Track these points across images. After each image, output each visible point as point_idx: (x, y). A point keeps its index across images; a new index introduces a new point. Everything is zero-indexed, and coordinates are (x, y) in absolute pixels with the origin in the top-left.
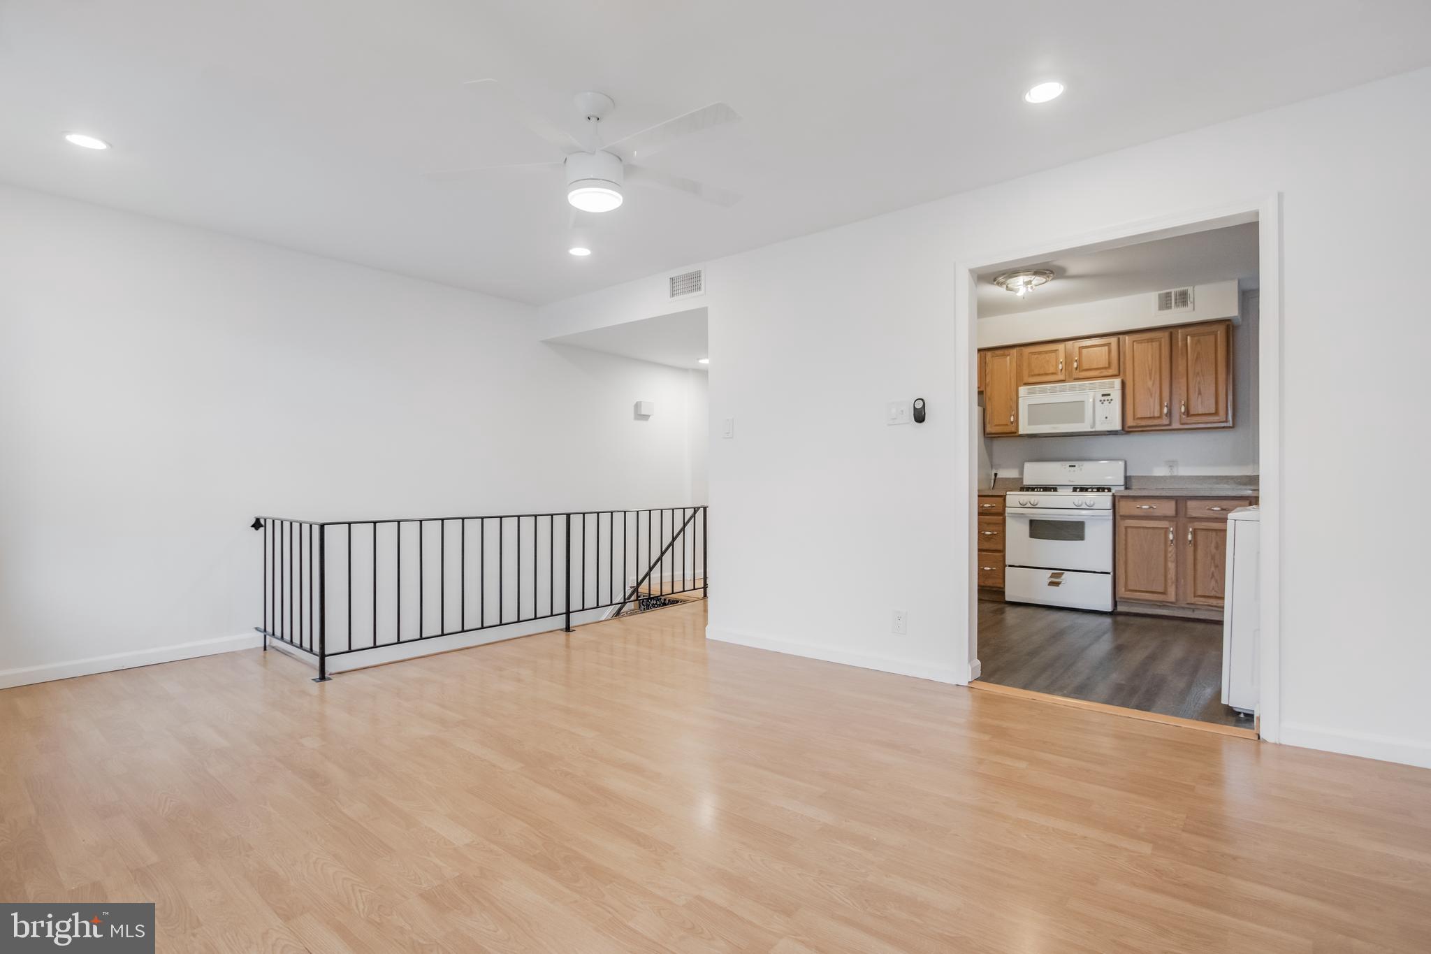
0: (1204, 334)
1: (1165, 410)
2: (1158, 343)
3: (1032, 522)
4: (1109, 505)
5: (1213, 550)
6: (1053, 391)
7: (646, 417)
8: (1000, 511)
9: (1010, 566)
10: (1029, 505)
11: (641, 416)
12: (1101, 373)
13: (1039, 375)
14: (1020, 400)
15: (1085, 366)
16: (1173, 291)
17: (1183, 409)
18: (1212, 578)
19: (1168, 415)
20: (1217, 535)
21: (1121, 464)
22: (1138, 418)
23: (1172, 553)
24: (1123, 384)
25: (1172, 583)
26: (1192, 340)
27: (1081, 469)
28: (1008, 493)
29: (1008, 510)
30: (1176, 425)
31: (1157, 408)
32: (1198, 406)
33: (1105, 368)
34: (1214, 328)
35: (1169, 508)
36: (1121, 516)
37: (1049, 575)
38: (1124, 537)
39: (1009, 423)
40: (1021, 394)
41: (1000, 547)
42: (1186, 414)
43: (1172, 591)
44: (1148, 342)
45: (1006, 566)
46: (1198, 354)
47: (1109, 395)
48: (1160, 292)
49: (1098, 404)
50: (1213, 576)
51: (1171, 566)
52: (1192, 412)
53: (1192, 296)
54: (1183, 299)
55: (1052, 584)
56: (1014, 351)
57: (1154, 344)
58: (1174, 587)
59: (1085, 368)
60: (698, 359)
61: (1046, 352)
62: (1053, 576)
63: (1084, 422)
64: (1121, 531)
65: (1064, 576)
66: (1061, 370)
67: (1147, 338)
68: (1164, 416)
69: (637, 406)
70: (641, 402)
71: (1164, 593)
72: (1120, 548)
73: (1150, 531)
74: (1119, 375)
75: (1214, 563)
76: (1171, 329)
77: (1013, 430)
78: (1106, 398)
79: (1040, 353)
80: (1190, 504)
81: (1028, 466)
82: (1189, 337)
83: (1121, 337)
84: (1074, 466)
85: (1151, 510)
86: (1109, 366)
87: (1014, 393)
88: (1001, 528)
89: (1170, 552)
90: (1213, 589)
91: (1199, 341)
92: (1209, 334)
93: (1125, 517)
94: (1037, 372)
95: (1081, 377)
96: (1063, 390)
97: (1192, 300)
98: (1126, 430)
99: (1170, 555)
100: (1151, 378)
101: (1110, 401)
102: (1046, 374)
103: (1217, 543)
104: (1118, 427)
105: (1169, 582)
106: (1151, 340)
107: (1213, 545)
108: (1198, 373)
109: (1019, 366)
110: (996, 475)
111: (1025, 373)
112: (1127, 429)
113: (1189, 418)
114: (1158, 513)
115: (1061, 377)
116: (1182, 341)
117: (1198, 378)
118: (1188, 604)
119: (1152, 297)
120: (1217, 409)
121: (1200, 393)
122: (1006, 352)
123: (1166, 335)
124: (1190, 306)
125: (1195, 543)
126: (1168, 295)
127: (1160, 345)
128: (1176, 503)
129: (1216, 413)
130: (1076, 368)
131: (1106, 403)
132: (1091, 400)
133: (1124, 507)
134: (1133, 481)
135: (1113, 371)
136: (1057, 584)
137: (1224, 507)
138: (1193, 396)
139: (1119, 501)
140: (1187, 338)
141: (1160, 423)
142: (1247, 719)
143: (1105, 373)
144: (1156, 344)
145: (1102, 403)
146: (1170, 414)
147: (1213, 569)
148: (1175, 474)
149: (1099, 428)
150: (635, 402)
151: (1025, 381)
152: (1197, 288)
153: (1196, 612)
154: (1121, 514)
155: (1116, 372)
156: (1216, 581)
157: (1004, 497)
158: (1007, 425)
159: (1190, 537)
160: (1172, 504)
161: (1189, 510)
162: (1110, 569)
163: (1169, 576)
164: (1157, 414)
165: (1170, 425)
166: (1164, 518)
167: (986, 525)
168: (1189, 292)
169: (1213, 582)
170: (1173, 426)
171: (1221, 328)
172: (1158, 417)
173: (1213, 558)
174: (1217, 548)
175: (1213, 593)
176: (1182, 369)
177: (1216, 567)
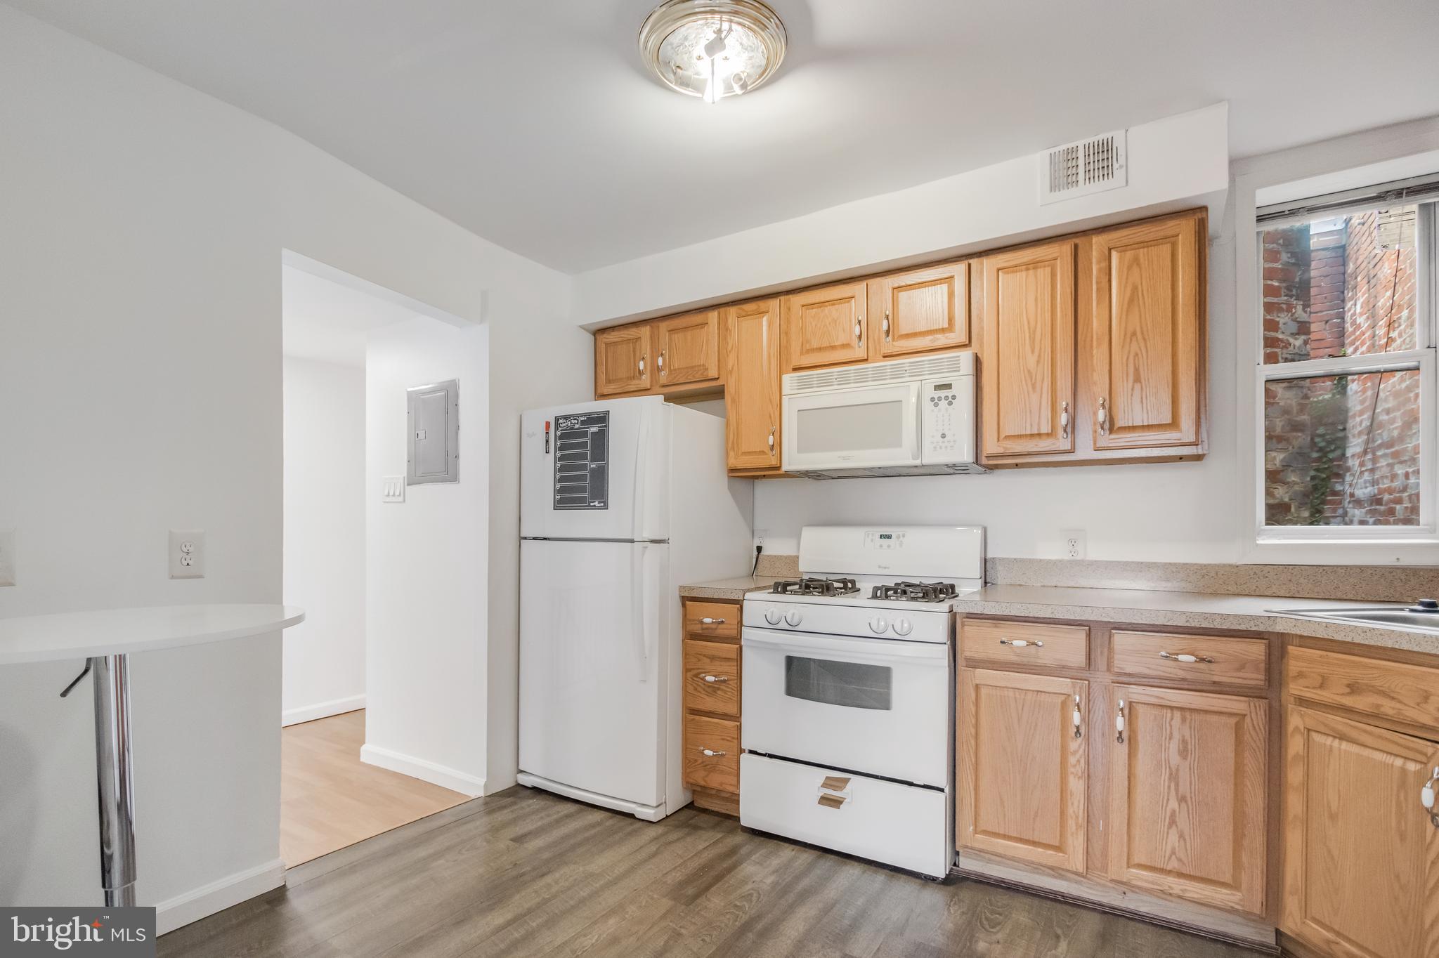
0: (1145, 244)
1: (1063, 419)
2: (1048, 270)
3: (790, 661)
4: (942, 634)
5: (1175, 759)
6: (843, 381)
8: (734, 633)
9: (751, 752)
10: (783, 625)
12: (933, 341)
13: (820, 349)
14: (785, 399)
15: (904, 328)
16: (1080, 144)
17: (1101, 415)
18: (1170, 826)
19: (1069, 430)
20: (1184, 720)
21: (978, 532)
22: (1007, 437)
23: (1078, 756)
24: (978, 362)
25: (1078, 826)
26: (1121, 260)
27: (901, 545)
28: (748, 596)
29: (747, 633)
30: (1085, 453)
31: (1046, 413)
32: (1132, 411)
33: (943, 330)
34: (1170, 227)
35: (1071, 647)
36: (967, 660)
37: (822, 781)
38: (973, 709)
39: (767, 450)
40: (786, 389)
41: (732, 709)
42: (1107, 426)
43: (1076, 843)
44: (1027, 269)
45: (742, 751)
46: (1135, 288)
47: (949, 386)
48: (1052, 151)
49: (927, 405)
50: (1173, 822)
51: (1076, 786)
52: (1120, 423)
53: (1122, 152)
54: (1103, 160)
55: (825, 800)
56: (774, 304)
57: (1040, 271)
58: (1081, 838)
59: (904, 332)
61: (832, 302)
62: (828, 783)
63: (900, 446)
64: (966, 693)
65: (849, 786)
66: (860, 337)
67: (1025, 260)
68: (1061, 432)
71: (1058, 849)
72: (964, 733)
73: (1030, 700)
74: (968, 345)
75: (1177, 790)
76: (1076, 235)
77: (774, 462)
78: (943, 393)
79: (821, 304)
80: (1120, 639)
81: (809, 535)
82: (1115, 254)
83: (974, 262)
84: (889, 537)
85: (1033, 649)
86: (951, 327)
87: (775, 388)
88: (734, 670)
89: (1075, 752)
90: (1173, 853)
91: (1136, 260)
92: (1158, 242)
93: (974, 663)
94: (815, 345)
95: (896, 350)
96: (861, 379)
97: (1122, 160)
98: (986, 464)
99: (1073, 760)
100: (1033, 352)
101: (951, 401)
102: (833, 348)
103: (1184, 741)
104: (966, 455)
105: (1071, 824)
106: (1035, 264)
107: (1176, 746)
108: (1134, 334)
109: (785, 334)
110: (759, 549)
111: (795, 347)
112: (984, 461)
113: (1113, 436)
114: (1047, 657)
115: (860, 353)
116: (1099, 262)
117: (1134, 347)
118: (1114, 879)
119: (1037, 163)
120: (1176, 415)
121: (1137, 379)
122: (762, 305)
123: (1063, 251)
124: (1119, 174)
125: (1130, 739)
126: (1070, 155)
127: (1053, 275)
128: (1089, 635)
129: (1174, 424)
130: (888, 332)
131: (943, 403)
132: (914, 400)
133: (976, 641)
134: (1000, 568)
135: (959, 335)
136: (836, 803)
137: (1205, 654)
138: (1123, 387)
139: (963, 625)
140: (1109, 259)
141: (1053, 448)
143: (942, 340)
144: (1043, 273)
145: (936, 405)
146: (1072, 426)
147: (1173, 804)
148: (1081, 556)
149: (931, 457)
151: (796, 363)
152: (1134, 131)
154: (968, 654)
155: (963, 339)
156: (1181, 836)
157: (739, 603)
158: (763, 452)
159: (1120, 723)
160: (1080, 636)
161: (1116, 657)
162: (942, 780)
163: (1070, 811)
164: (1045, 429)
165: (1072, 451)
166: (1061, 671)
167: (708, 661)
168: (1119, 143)
169: (1173, 837)
170: (1080, 455)
171: (1185, 231)
172: (1048, 434)
173: (1174, 777)
174: (1184, 753)
175: (1173, 864)
176: (1097, 324)
177: (1182, 799)
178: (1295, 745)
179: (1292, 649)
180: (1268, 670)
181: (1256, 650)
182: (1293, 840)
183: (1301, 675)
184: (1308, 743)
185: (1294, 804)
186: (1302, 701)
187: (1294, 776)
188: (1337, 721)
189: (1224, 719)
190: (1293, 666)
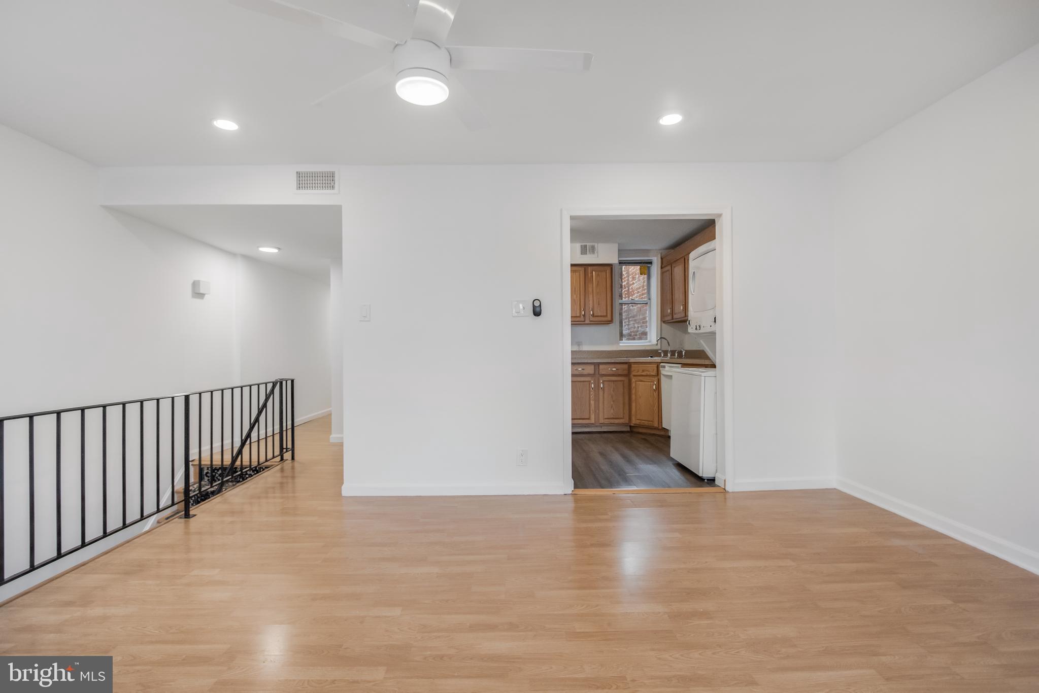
0: (600, 271)
1: (582, 313)
5: (612, 392)
7: (201, 296)
11: (198, 294)
16: (588, 244)
17: (591, 312)
20: (613, 383)
25: (593, 412)
26: (595, 274)
30: (587, 322)
31: (578, 311)
32: (598, 312)
34: (605, 268)
35: (590, 370)
42: (592, 315)
43: (593, 417)
44: (574, 272)
46: (598, 282)
48: (582, 244)
50: (612, 407)
51: (592, 402)
52: (595, 315)
53: (597, 248)
54: (593, 249)
58: (594, 414)
60: (258, 247)
68: (582, 317)
69: (195, 284)
70: (199, 281)
71: (588, 419)
73: (582, 383)
75: (612, 399)
76: (585, 266)
80: (601, 367)
82: (594, 272)
85: (583, 371)
89: (592, 394)
90: (611, 413)
91: (598, 274)
92: (603, 271)
97: (597, 251)
99: (591, 396)
100: (575, 294)
103: (614, 388)
105: (591, 412)
106: (576, 272)
107: (612, 389)
108: (598, 293)
113: (594, 318)
114: (585, 372)
116: (590, 274)
117: (598, 296)
118: (601, 424)
119: (579, 246)
120: (607, 314)
121: (599, 304)
123: (582, 269)
124: (596, 254)
125: (603, 389)
126: (586, 246)
127: (581, 275)
128: (595, 366)
129: (606, 316)
137: (618, 368)
138: (596, 306)
140: (593, 273)
141: (580, 320)
142: (712, 481)
144: (578, 274)
146: (584, 316)
147: (612, 402)
148: (581, 350)
150: (191, 282)
152: (599, 244)
153: (603, 428)
156: (614, 409)
159: (602, 385)
160: (592, 367)
161: (600, 370)
163: (591, 409)
164: (578, 315)
165: (584, 321)
166: (589, 375)
168: (596, 246)
169: (612, 411)
170: (586, 322)
171: (608, 269)
172: (578, 317)
173: (612, 397)
174: (613, 391)
175: (612, 417)
176: (590, 290)
177: (613, 401)
178: (633, 385)
179: (633, 365)
180: (628, 371)
181: (626, 366)
182: (634, 405)
183: (634, 370)
184: (636, 383)
185: (633, 397)
186: (634, 376)
187: (633, 391)
188: (641, 378)
189: (619, 382)
190: (633, 369)
